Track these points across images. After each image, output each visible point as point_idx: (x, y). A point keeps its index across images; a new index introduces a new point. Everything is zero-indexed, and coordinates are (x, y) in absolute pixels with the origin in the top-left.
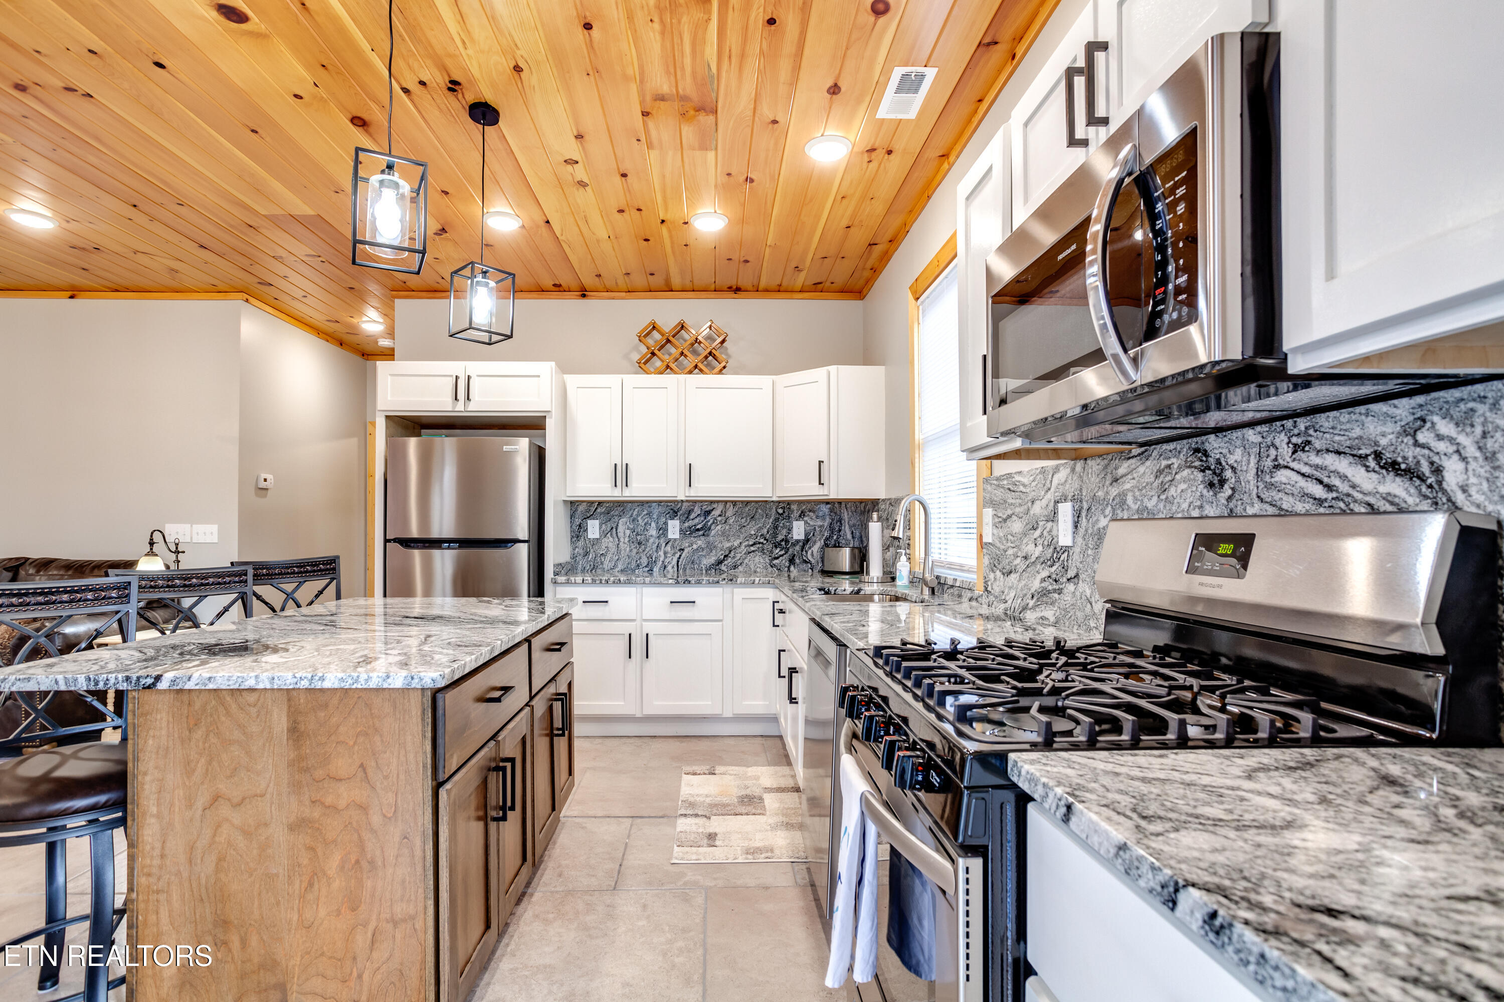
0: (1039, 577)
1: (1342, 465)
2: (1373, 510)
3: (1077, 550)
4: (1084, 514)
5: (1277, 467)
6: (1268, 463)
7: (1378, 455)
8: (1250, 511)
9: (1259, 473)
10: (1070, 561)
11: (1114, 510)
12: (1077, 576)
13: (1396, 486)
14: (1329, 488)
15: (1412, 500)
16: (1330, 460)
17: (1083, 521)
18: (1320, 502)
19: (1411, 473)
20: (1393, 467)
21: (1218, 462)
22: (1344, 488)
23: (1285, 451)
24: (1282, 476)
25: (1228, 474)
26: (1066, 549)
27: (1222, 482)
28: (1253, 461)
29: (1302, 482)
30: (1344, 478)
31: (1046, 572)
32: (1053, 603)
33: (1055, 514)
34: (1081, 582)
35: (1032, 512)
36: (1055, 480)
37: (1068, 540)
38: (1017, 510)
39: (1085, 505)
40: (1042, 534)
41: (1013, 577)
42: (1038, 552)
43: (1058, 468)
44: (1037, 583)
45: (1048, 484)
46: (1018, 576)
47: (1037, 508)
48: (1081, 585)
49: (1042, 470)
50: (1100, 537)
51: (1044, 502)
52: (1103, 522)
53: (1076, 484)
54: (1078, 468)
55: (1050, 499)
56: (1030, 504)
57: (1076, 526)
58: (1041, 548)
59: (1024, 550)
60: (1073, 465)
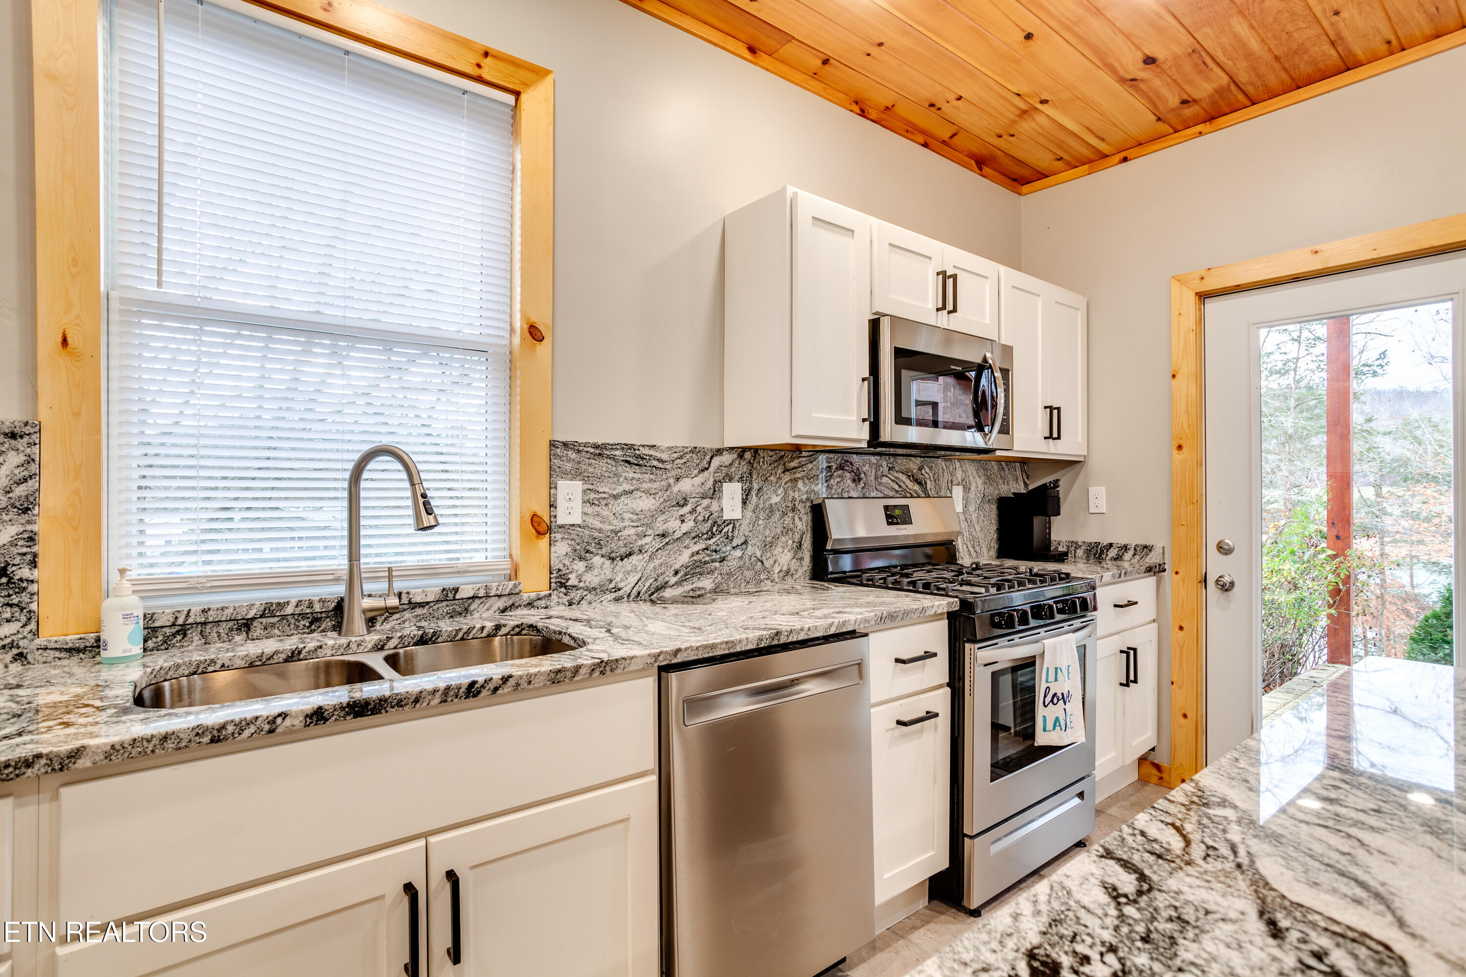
1: (904, 478)
3: (746, 522)
4: (754, 493)
5: (883, 476)
6: (880, 473)
7: (913, 476)
8: (872, 495)
9: (876, 478)
10: (736, 532)
11: (786, 491)
12: (745, 542)
13: (916, 487)
14: (900, 486)
15: (920, 493)
16: (900, 475)
17: (754, 499)
18: (897, 492)
19: (920, 483)
20: (915, 481)
21: (858, 469)
22: (904, 487)
23: (886, 469)
24: (885, 480)
25: (862, 476)
26: (734, 523)
27: (860, 480)
28: (874, 471)
29: (892, 483)
30: (904, 483)
31: (701, 545)
32: (711, 572)
33: (715, 492)
34: (750, 547)
35: (675, 489)
36: (716, 462)
37: (737, 514)
38: (645, 486)
39: (756, 486)
40: (694, 510)
41: (634, 559)
42: (685, 527)
43: (719, 452)
44: (684, 558)
45: (705, 464)
46: (646, 556)
47: (686, 486)
48: (750, 550)
49: (694, 450)
50: (771, 510)
51: (698, 480)
52: (775, 499)
53: (745, 468)
54: (748, 455)
55: (708, 478)
56: (672, 481)
57: (744, 502)
58: (692, 523)
59: (660, 527)
60: (741, 452)
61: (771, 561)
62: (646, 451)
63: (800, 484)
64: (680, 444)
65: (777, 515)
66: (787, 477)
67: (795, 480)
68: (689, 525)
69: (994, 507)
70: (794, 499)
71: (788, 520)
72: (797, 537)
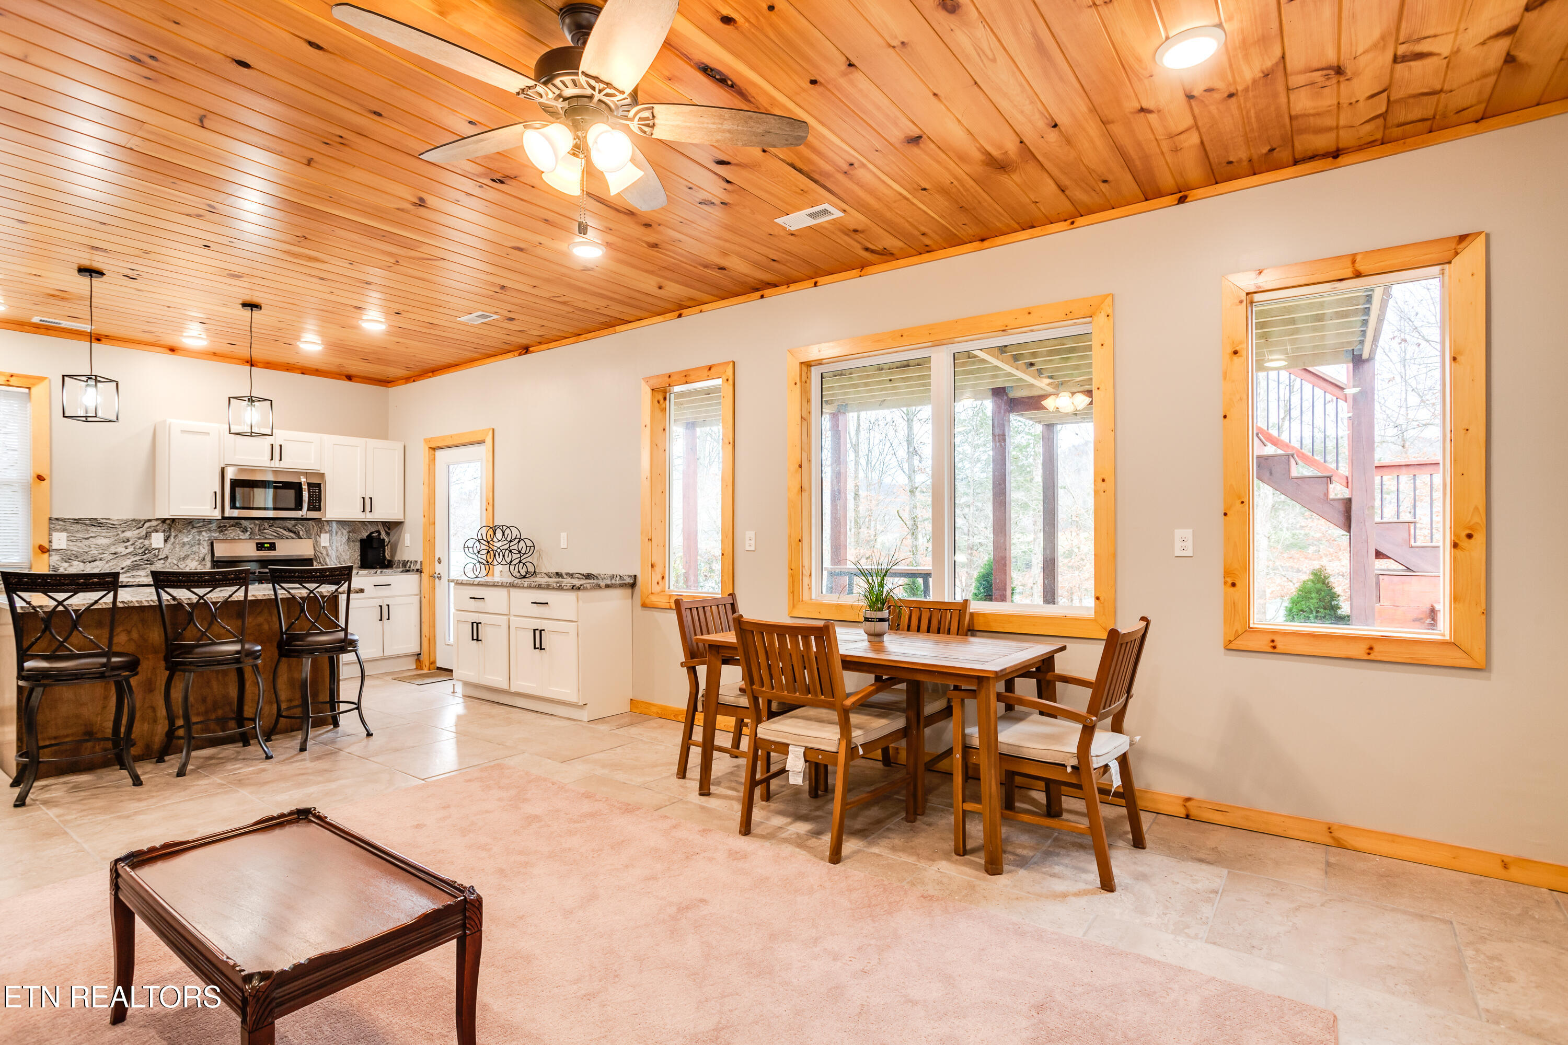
0: (131, 561)
1: (281, 530)
2: (287, 538)
3: (166, 549)
4: (172, 537)
5: (264, 529)
6: (262, 528)
9: (259, 530)
10: (160, 553)
11: (194, 536)
12: (167, 557)
13: (291, 534)
15: (294, 537)
16: (278, 529)
17: (172, 539)
18: (276, 536)
19: (294, 533)
20: (291, 531)
21: (245, 527)
23: (267, 526)
24: (266, 531)
25: (249, 529)
26: (159, 549)
27: (247, 531)
28: (257, 527)
29: (271, 532)
31: (138, 558)
32: (145, 569)
33: (147, 536)
34: (169, 559)
35: (122, 535)
36: (147, 525)
37: (161, 545)
38: (103, 534)
39: (173, 534)
40: (133, 544)
41: (97, 563)
42: (128, 551)
43: (149, 520)
44: (128, 562)
45: (140, 525)
46: (104, 562)
47: (128, 534)
48: (169, 560)
49: (133, 520)
50: (184, 544)
51: (138, 531)
52: (186, 540)
53: (166, 526)
54: (168, 522)
55: (143, 532)
56: (120, 532)
57: (166, 541)
58: (132, 549)
59: (113, 550)
60: (164, 521)
61: (184, 565)
62: (104, 521)
63: (204, 533)
64: (125, 517)
65: (188, 546)
66: (195, 530)
67: (201, 532)
68: (131, 549)
69: (358, 544)
70: (199, 540)
71: (194, 549)
72: (202, 556)
